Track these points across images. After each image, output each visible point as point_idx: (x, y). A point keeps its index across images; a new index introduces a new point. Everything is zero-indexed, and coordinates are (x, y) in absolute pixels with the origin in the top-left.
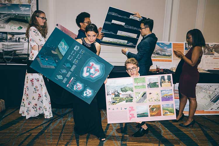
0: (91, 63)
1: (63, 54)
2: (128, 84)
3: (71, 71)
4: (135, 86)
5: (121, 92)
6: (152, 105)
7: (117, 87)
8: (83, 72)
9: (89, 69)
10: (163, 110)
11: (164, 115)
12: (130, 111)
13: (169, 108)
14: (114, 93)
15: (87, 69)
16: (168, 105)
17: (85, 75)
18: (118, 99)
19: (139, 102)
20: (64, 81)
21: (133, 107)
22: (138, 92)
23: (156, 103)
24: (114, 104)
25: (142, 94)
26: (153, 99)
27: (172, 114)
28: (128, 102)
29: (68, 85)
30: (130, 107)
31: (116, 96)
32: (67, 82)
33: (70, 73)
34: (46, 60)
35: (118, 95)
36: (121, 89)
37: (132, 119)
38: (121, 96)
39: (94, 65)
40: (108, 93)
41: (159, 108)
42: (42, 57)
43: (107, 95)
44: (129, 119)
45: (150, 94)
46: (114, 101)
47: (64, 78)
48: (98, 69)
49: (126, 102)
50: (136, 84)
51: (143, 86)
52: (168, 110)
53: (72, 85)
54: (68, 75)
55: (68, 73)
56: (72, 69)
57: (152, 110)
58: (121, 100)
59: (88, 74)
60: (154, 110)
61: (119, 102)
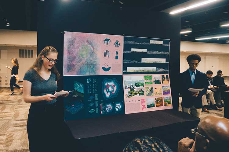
0: (106, 84)
1: (82, 92)
2: (140, 81)
3: (97, 101)
4: (145, 82)
5: (135, 87)
6: (157, 97)
7: (132, 82)
8: (105, 95)
9: (107, 90)
10: (164, 101)
11: (165, 105)
12: (142, 103)
13: (168, 100)
14: (130, 87)
15: (106, 90)
16: (167, 97)
17: (108, 95)
18: (133, 93)
19: (148, 95)
20: (97, 112)
21: (144, 100)
22: (147, 87)
23: (160, 96)
24: (131, 97)
25: (150, 88)
26: (158, 93)
27: (170, 104)
28: (141, 95)
29: (101, 112)
30: (142, 100)
31: (132, 90)
32: (100, 111)
33: (97, 102)
34: (73, 106)
35: (133, 89)
36: (135, 84)
37: (143, 109)
38: (135, 90)
39: (109, 83)
40: (125, 87)
41: (161, 100)
42: (69, 106)
43: (125, 89)
44: (141, 109)
45: (156, 89)
46: (130, 94)
47: (95, 110)
48: (113, 84)
49: (139, 95)
50: (146, 80)
51: (151, 83)
52: (167, 102)
53: (104, 110)
54: (97, 105)
55: (95, 103)
56: (96, 99)
57: (157, 101)
58: (135, 94)
59: (109, 93)
60: (159, 101)
61: (134, 95)
